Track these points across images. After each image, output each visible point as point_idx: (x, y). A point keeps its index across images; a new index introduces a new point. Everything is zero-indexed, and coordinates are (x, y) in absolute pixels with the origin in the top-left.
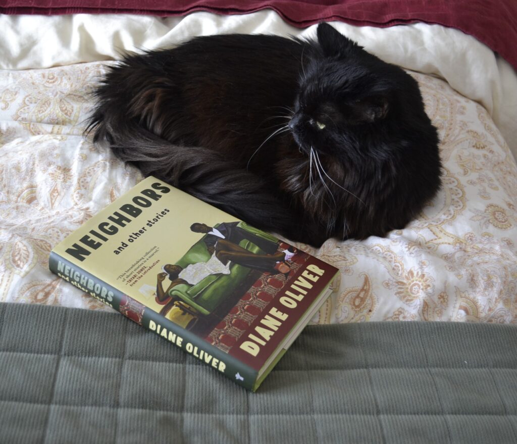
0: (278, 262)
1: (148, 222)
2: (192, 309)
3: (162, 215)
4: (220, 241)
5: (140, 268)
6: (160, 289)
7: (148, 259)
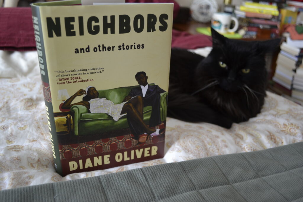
0: (145, 134)
1: (121, 45)
2: (72, 127)
3: (136, 47)
4: (139, 97)
5: (76, 76)
6: (71, 99)
7: (88, 73)
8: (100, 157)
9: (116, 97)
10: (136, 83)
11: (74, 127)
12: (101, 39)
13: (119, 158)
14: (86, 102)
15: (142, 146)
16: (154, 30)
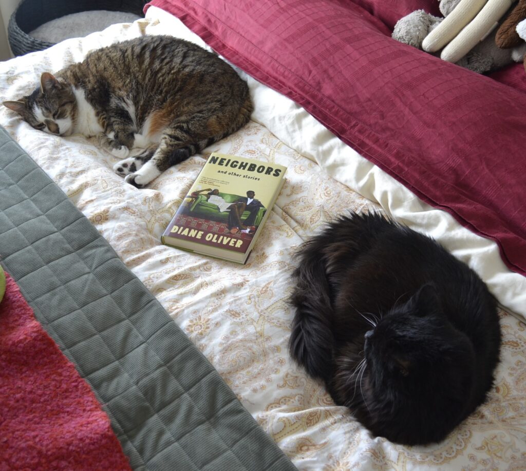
0: (238, 228)
3: (254, 178)
4: (244, 204)
5: (212, 182)
6: (201, 191)
7: (219, 182)
8: (196, 231)
9: (229, 199)
10: (246, 196)
11: (192, 206)
12: (236, 170)
13: (209, 237)
14: (208, 196)
15: (230, 236)
16: (269, 174)
